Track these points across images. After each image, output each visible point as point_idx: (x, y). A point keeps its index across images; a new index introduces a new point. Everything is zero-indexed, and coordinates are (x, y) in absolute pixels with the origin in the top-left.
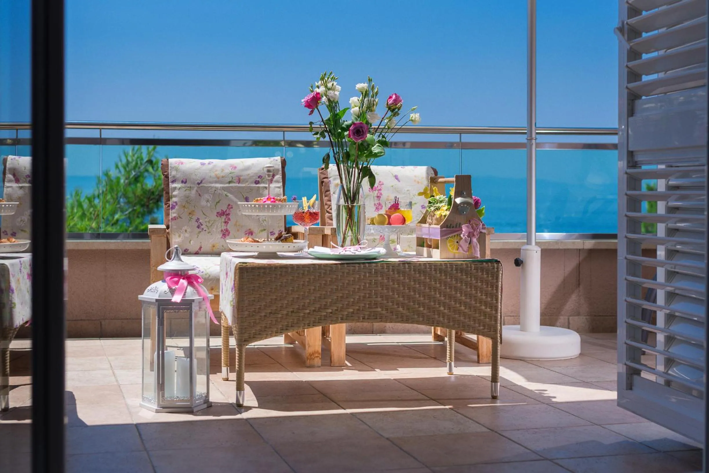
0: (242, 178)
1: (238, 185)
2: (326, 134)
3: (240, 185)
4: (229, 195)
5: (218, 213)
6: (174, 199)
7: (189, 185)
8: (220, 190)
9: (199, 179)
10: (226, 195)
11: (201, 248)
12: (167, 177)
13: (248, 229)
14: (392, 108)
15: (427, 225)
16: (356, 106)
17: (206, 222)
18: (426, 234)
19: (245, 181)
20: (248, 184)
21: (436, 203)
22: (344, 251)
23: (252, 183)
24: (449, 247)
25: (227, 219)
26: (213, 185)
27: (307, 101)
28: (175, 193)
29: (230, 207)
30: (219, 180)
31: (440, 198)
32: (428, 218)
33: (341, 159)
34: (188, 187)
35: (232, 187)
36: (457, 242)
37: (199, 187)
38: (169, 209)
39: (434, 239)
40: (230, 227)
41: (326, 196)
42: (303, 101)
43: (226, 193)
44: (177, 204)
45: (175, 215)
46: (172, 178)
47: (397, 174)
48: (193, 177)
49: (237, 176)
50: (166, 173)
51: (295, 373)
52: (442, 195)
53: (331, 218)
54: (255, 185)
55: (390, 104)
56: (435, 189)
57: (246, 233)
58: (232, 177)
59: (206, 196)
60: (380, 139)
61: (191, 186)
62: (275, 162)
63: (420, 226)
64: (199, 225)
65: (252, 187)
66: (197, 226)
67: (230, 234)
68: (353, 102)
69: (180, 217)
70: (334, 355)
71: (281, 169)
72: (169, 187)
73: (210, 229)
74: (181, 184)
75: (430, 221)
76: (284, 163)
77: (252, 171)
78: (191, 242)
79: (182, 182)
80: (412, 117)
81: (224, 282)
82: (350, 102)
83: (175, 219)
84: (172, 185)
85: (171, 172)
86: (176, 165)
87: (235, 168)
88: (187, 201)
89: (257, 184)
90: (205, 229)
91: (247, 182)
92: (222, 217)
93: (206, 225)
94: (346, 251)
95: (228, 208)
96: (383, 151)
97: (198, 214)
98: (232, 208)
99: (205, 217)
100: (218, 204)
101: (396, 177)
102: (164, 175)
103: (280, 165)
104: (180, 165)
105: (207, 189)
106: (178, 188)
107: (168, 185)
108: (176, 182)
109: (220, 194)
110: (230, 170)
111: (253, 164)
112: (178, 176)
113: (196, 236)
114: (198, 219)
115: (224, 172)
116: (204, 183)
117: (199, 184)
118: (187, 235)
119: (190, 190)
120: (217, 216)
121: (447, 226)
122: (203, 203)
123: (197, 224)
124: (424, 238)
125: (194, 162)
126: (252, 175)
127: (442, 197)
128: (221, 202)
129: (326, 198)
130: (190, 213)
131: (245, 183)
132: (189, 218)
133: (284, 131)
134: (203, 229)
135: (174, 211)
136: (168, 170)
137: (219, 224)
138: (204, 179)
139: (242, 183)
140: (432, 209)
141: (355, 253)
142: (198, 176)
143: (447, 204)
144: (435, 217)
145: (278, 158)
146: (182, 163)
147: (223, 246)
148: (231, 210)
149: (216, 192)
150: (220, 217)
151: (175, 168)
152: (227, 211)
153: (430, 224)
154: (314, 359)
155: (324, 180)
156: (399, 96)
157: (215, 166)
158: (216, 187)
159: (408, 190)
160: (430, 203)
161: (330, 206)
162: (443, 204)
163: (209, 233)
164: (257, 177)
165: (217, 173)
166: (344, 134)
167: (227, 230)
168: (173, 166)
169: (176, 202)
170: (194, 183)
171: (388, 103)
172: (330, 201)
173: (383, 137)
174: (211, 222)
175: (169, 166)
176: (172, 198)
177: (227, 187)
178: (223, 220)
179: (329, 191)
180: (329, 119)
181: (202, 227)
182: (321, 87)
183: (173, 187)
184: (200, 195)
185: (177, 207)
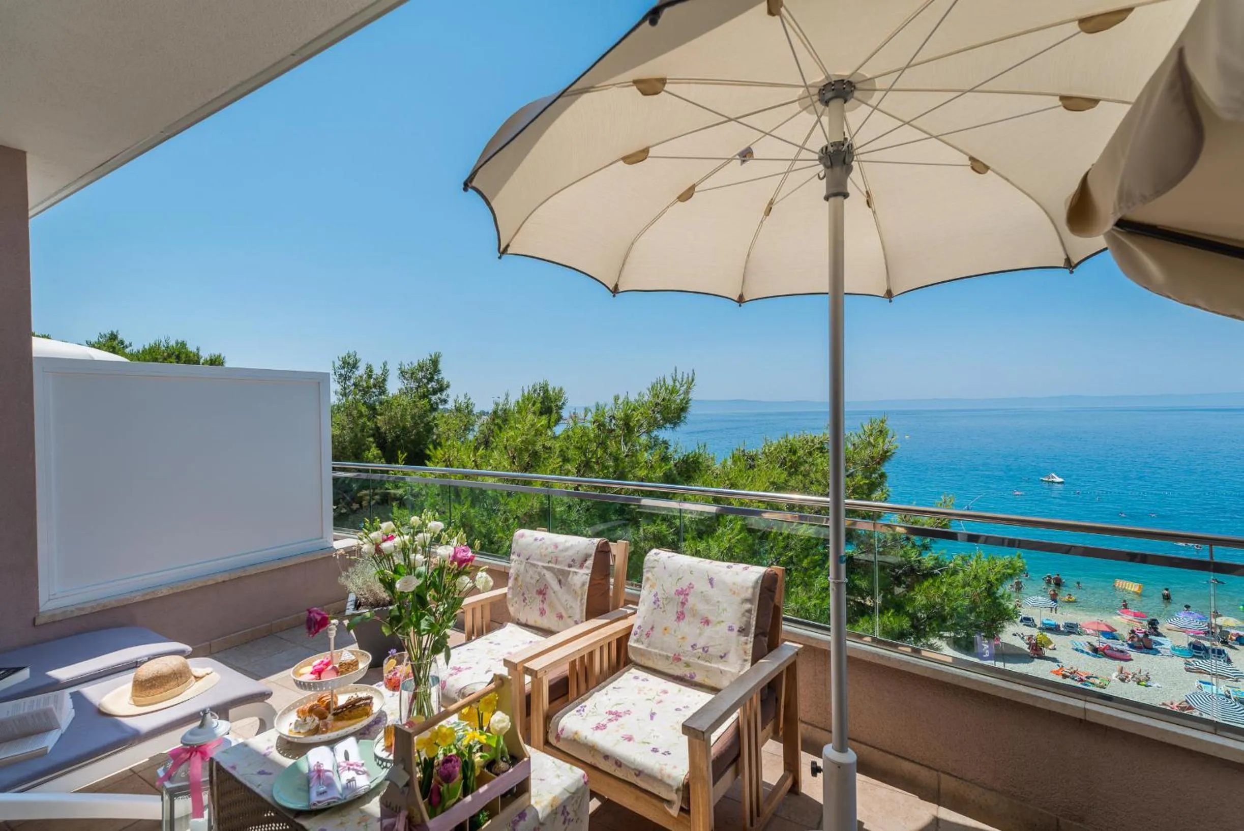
0: (560, 558)
1: (556, 565)
8: (540, 568)
10: (545, 574)
13: (559, 612)
17: (528, 597)
19: (561, 562)
20: (563, 566)
23: (566, 565)
25: (543, 599)
29: (547, 587)
30: (541, 557)
35: (551, 567)
40: (546, 606)
47: (713, 577)
49: (557, 556)
54: (567, 568)
57: (557, 616)
58: (553, 556)
59: (531, 573)
62: (592, 544)
67: (547, 613)
71: (595, 553)
73: (532, 605)
77: (569, 552)
79: (518, 555)
87: (556, 547)
88: (518, 574)
90: (529, 604)
93: (530, 601)
100: (538, 582)
101: (711, 581)
103: (596, 548)
109: (540, 572)
110: (552, 549)
111: (572, 545)
115: (548, 549)
120: (536, 593)
122: (529, 579)
126: (568, 557)
137: (537, 603)
139: (559, 564)
145: (596, 541)
148: (548, 590)
149: (538, 570)
150: (539, 595)
152: (545, 590)
158: (538, 565)
159: (718, 602)
163: (532, 608)
164: (571, 560)
167: (544, 609)
174: (532, 599)
177: (547, 566)
178: (540, 599)
184: (526, 570)
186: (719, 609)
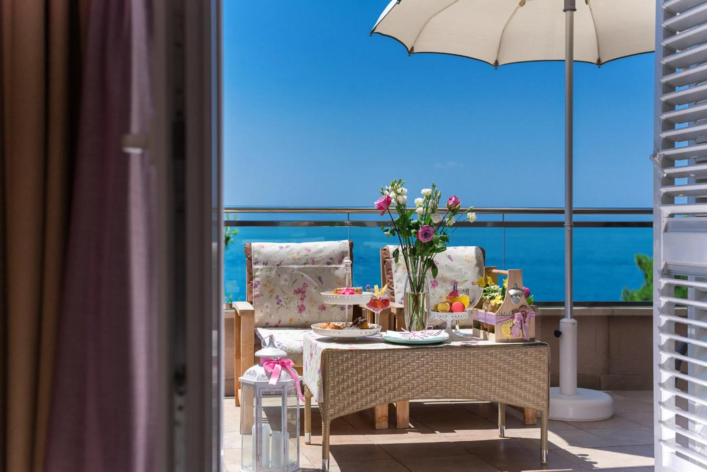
0: (315, 260)
1: (312, 266)
2: (396, 233)
3: (314, 266)
4: (304, 274)
5: (295, 291)
6: (257, 279)
7: (270, 267)
8: (297, 270)
9: (278, 261)
10: (302, 275)
11: (280, 321)
12: (250, 259)
13: (321, 304)
14: (452, 208)
15: (483, 311)
16: (420, 206)
17: (284, 299)
18: (482, 319)
19: (318, 262)
20: (321, 265)
21: (491, 292)
22: (413, 336)
23: (324, 264)
24: (503, 332)
25: (302, 296)
26: (290, 266)
27: (379, 204)
28: (257, 274)
29: (305, 285)
30: (295, 261)
31: (494, 288)
32: (484, 305)
33: (408, 253)
34: (269, 269)
35: (307, 268)
36: (510, 328)
37: (279, 268)
38: (252, 288)
39: (489, 324)
40: (306, 303)
41: (388, 274)
42: (375, 203)
43: (301, 273)
44: (259, 284)
45: (257, 293)
46: (255, 261)
47: (450, 255)
48: (273, 259)
49: (311, 258)
50: (249, 256)
51: (366, 436)
52: (496, 285)
53: (393, 293)
54: (327, 266)
55: (451, 205)
56: (489, 279)
57: (319, 308)
58: (307, 259)
59: (285, 276)
60: (442, 235)
61: (271, 267)
62: (343, 245)
63: (477, 311)
64: (278, 302)
65: (324, 267)
66: (277, 302)
67: (306, 309)
68: (417, 202)
69: (262, 295)
70: (399, 418)
71: (349, 252)
72: (252, 268)
73: (288, 305)
74: (263, 266)
75: (486, 307)
76: (351, 245)
77: (324, 254)
78: (272, 317)
79: (264, 264)
80: (469, 216)
81: (308, 361)
82: (415, 202)
83: (258, 297)
84: (255, 267)
85: (253, 255)
86: (258, 249)
87: (310, 250)
88: (268, 281)
89: (328, 265)
90: (284, 305)
91: (320, 263)
92: (299, 294)
93: (285, 302)
94: (415, 336)
95: (303, 286)
96: (445, 247)
97: (278, 292)
98: (307, 286)
99: (283, 294)
100: (295, 283)
101: (450, 257)
102: (247, 257)
103: (349, 248)
104: (262, 249)
105: (285, 270)
106: (260, 269)
107: (252, 266)
108: (258, 263)
109: (296, 274)
110: (305, 252)
111: (325, 247)
112: (259, 259)
113: (276, 311)
114: (278, 296)
115: (300, 254)
116: (283, 265)
117: (278, 265)
118: (268, 310)
119: (270, 271)
120: (294, 293)
121: (502, 314)
122: (283, 282)
123: (276, 301)
124: (480, 322)
125: (274, 245)
126: (324, 257)
127: (497, 287)
128: (297, 281)
129: (388, 276)
130: (271, 292)
131: (318, 265)
132: (269, 295)
133: (348, 213)
134: (282, 305)
135: (256, 289)
136: (251, 253)
137: (296, 302)
138: (283, 261)
139: (316, 264)
140: (488, 297)
141: (423, 338)
142: (277, 258)
143: (500, 293)
144: (491, 305)
145: (347, 242)
146: (263, 247)
147: (299, 320)
148: (307, 288)
149: (293, 272)
150: (297, 294)
151: (257, 251)
152: (303, 289)
153: (486, 311)
154: (382, 422)
155: (387, 260)
156: (458, 198)
157: (292, 249)
158: (293, 268)
159: (460, 269)
160: (485, 291)
161: (392, 283)
162: (497, 293)
163: (287, 308)
164: (329, 259)
165: (294, 255)
166: (411, 232)
167: (303, 306)
168: (255, 249)
169: (258, 282)
170: (274, 265)
171: (448, 204)
172: (392, 278)
173: (444, 234)
174: (289, 299)
175: (252, 250)
176: (254, 278)
177: (303, 268)
178: (300, 297)
179: (391, 269)
180: (398, 220)
181: (281, 303)
182: (392, 192)
183: (256, 269)
184: (279, 275)
185: (259, 286)
186: (462, 273)
